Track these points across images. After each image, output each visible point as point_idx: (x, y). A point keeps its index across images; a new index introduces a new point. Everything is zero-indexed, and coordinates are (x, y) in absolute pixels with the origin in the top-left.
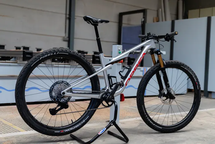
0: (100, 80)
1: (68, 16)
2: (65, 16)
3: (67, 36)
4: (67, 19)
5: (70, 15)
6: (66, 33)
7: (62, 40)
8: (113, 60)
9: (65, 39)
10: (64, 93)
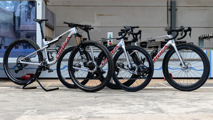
2: (166, 7)
3: (170, 26)
4: (169, 10)
5: (171, 7)
6: (168, 23)
7: (165, 30)
8: (49, 42)
9: (167, 29)
10: (19, 62)
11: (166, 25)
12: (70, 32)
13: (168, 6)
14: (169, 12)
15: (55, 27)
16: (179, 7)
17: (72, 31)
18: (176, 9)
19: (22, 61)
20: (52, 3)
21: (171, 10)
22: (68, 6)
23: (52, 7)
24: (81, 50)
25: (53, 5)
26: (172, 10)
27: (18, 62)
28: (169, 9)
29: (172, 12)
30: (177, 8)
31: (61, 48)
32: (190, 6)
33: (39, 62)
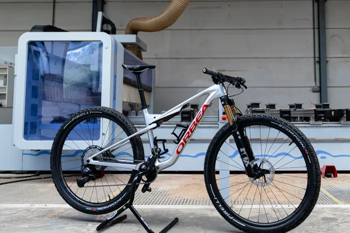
0: (144, 145)
1: (317, 59)
2: (313, 59)
3: (318, 85)
4: (316, 63)
5: (319, 58)
6: (315, 81)
7: (311, 91)
8: (159, 117)
9: (315, 90)
10: (88, 161)
11: (313, 84)
12: (208, 94)
13: (315, 57)
14: (317, 66)
15: (153, 87)
16: (330, 58)
17: (214, 90)
18: (327, 61)
19: (95, 159)
20: (156, 55)
21: (319, 62)
22: (177, 59)
23: (156, 60)
24: (238, 135)
25: (156, 57)
26: (321, 62)
27: (85, 163)
28: (317, 61)
29: (321, 65)
30: (328, 59)
31: (188, 130)
32: (346, 56)
33: (135, 163)
